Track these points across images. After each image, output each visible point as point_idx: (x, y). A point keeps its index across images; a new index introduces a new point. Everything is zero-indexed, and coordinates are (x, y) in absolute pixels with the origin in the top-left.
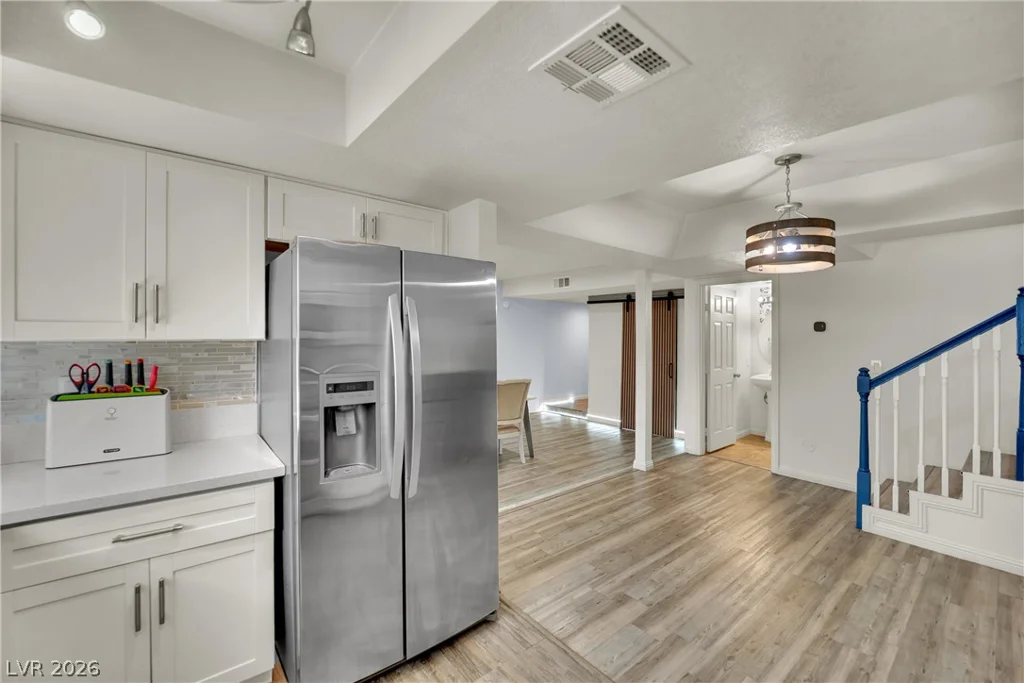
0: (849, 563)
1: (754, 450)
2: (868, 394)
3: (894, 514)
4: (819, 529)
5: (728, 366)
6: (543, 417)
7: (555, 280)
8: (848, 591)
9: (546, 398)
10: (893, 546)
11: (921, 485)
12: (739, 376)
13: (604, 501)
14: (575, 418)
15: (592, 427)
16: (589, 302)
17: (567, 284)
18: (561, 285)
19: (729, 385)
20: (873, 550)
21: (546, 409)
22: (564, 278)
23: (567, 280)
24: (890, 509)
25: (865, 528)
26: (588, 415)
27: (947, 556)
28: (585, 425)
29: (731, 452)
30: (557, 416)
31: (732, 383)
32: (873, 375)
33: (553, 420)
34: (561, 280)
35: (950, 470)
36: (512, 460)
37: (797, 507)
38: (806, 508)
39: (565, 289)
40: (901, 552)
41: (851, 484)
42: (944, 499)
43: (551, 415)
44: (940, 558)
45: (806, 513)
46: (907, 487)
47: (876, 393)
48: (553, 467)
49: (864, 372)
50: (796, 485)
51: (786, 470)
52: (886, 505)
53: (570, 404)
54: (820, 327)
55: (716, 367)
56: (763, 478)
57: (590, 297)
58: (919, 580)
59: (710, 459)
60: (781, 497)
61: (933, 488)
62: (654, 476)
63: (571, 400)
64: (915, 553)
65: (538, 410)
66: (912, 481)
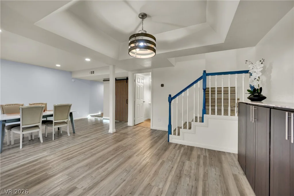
0: (163, 153)
1: (148, 123)
2: (171, 102)
3: (177, 136)
4: (158, 143)
5: (141, 99)
6: (89, 119)
7: (90, 72)
8: (161, 163)
9: (90, 113)
10: (176, 145)
11: (182, 128)
12: (145, 102)
13: (90, 146)
14: (99, 119)
15: (104, 121)
16: (103, 81)
17: (93, 73)
18: (91, 73)
19: (142, 105)
20: (171, 147)
21: (90, 117)
22: (92, 71)
23: (93, 72)
24: (176, 135)
25: (170, 141)
26: (103, 117)
27: (188, 146)
28: (102, 121)
29: (142, 125)
30: (93, 118)
31: (143, 104)
32: (172, 96)
33: (92, 120)
34: (91, 72)
35: (189, 122)
36: (64, 136)
37: (154, 138)
38: (156, 138)
39: (93, 75)
40: (178, 147)
41: (167, 129)
42: (187, 130)
43: (91, 118)
44: (186, 147)
45: (156, 139)
46: (179, 128)
47: (173, 101)
48: (80, 136)
49: (170, 95)
50: (156, 131)
51: (154, 128)
52: (175, 134)
53: (99, 115)
54: (162, 85)
55: (137, 99)
56: (148, 131)
57: (104, 79)
58: (180, 154)
59: (135, 127)
60: (151, 135)
61: (185, 127)
62: (115, 134)
63: (100, 113)
64: (181, 146)
65: (87, 117)
66: (181, 126)
